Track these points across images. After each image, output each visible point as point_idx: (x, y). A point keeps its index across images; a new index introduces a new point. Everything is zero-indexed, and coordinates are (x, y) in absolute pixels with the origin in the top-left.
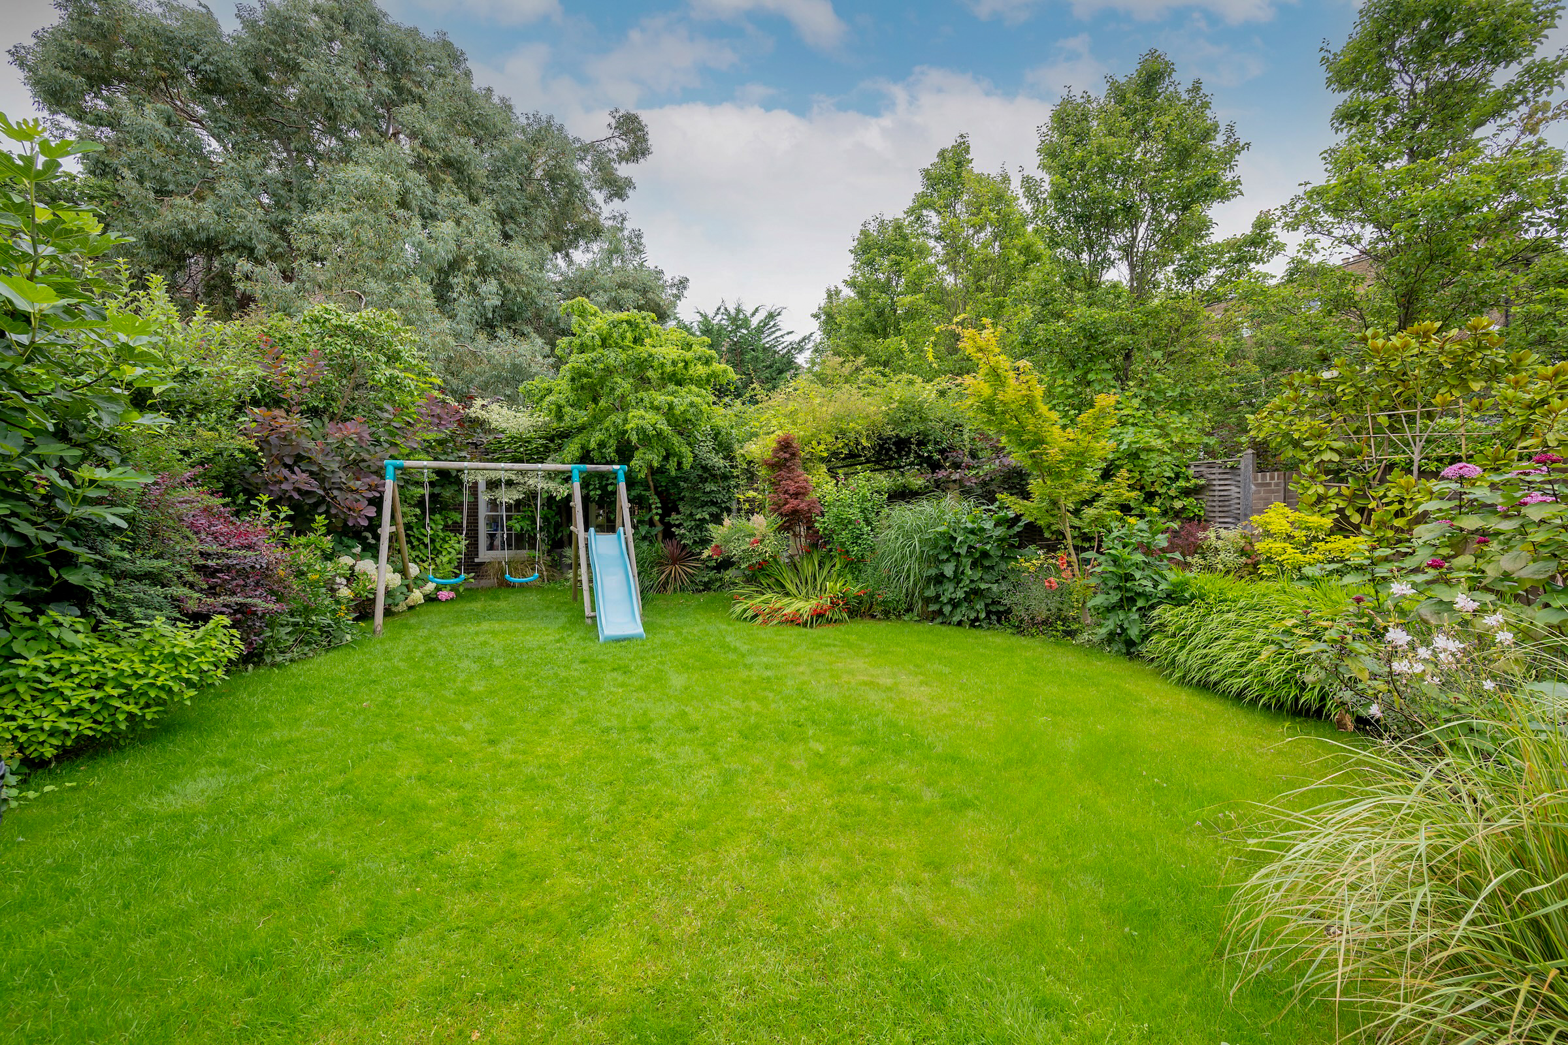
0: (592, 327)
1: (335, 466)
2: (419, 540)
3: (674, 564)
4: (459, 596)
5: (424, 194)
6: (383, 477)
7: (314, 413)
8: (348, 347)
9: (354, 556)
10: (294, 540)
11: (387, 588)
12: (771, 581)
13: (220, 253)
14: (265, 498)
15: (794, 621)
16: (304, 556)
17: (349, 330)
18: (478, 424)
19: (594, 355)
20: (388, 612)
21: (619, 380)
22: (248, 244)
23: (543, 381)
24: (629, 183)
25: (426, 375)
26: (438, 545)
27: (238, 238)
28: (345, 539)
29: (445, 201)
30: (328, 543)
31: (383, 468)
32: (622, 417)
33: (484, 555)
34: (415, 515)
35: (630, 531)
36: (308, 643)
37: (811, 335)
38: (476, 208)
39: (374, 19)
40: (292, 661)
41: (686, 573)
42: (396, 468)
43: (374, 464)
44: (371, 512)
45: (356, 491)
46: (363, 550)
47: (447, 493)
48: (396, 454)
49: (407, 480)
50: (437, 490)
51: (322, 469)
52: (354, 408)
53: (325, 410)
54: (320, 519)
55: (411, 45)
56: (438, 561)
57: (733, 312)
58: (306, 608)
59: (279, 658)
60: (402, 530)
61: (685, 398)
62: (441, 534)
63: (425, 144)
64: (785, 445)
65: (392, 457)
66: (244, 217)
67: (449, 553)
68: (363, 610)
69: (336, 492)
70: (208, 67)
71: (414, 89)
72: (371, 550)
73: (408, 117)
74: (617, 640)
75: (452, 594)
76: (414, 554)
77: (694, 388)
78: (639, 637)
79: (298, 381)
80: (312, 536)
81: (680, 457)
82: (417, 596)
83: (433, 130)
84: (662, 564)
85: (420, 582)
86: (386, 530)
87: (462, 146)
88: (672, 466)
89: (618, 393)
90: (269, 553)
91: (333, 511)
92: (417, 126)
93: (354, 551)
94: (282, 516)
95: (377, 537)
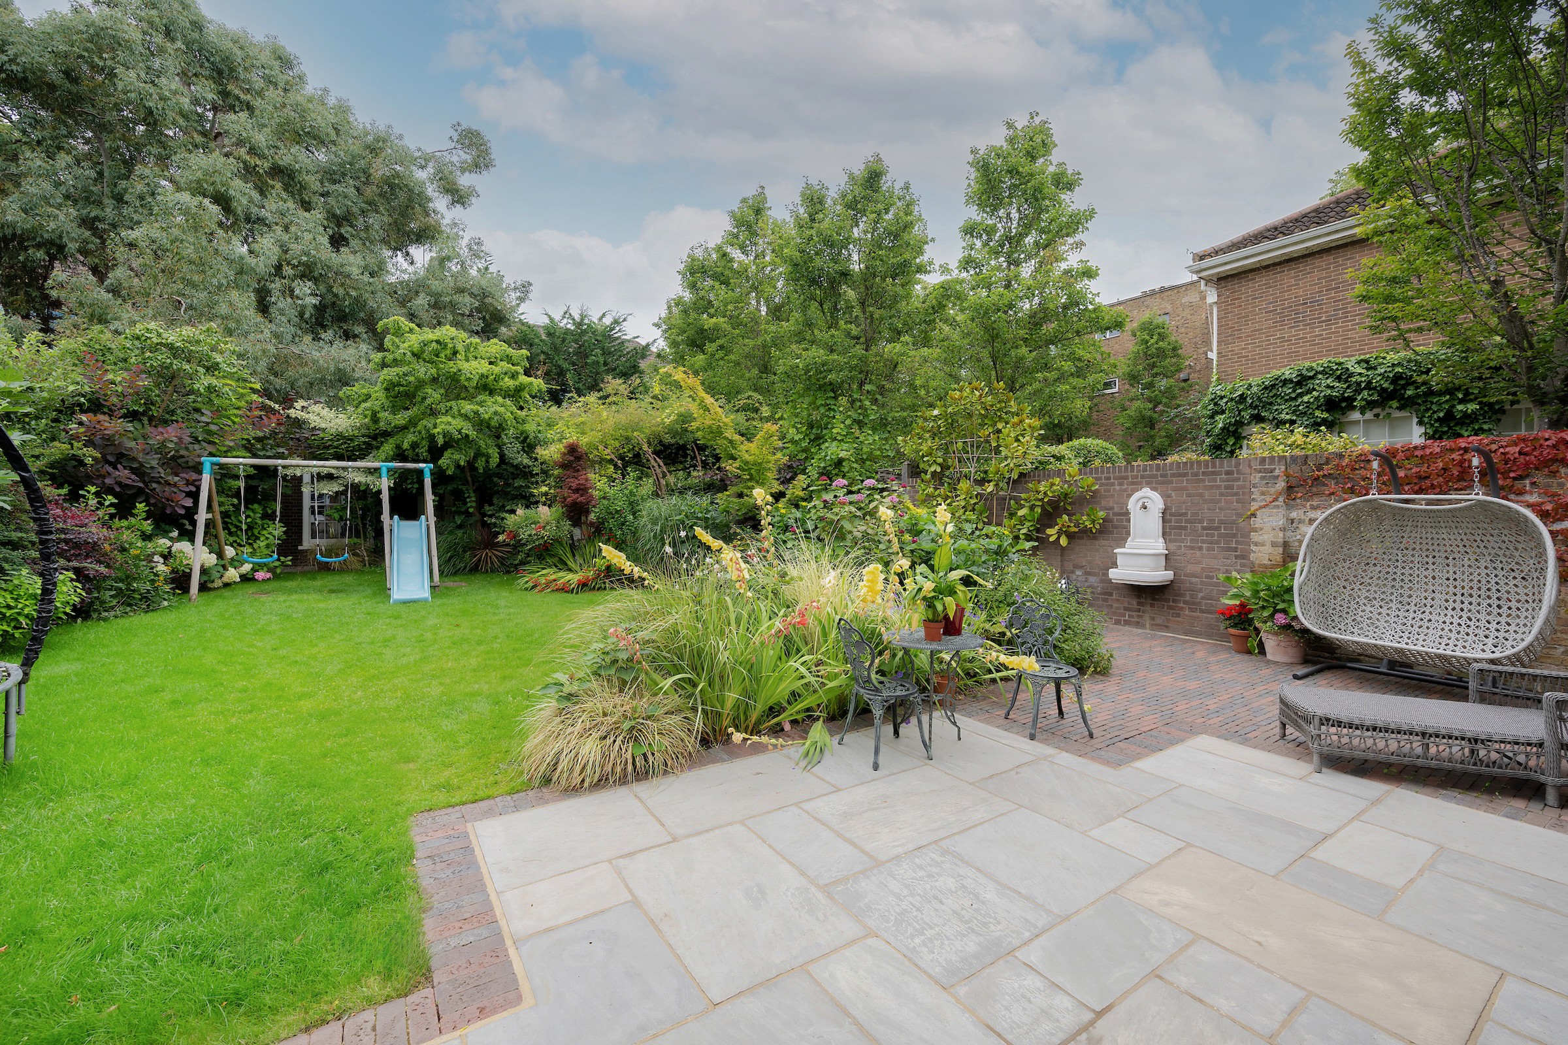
0: (406, 345)
1: (154, 463)
2: (236, 526)
3: (485, 548)
4: (276, 577)
5: (251, 201)
6: (200, 472)
7: (133, 416)
8: (169, 361)
9: (171, 539)
10: (117, 523)
11: (202, 566)
12: (555, 560)
13: (26, 249)
14: (93, 489)
15: (564, 589)
16: (126, 536)
17: (170, 347)
18: (298, 423)
19: (405, 369)
20: (203, 588)
21: (430, 391)
22: (58, 241)
23: (363, 387)
24: (472, 192)
25: (245, 380)
26: (256, 531)
27: (46, 236)
28: (163, 526)
29: (274, 207)
30: (147, 526)
31: (201, 464)
32: (433, 422)
33: (307, 543)
34: (233, 505)
35: (432, 519)
36: (130, 605)
37: (655, 341)
38: (307, 214)
39: (197, 26)
40: (116, 617)
41: (496, 556)
42: (213, 464)
43: (192, 461)
44: (189, 503)
45: (175, 485)
46: (180, 535)
47: (263, 486)
48: (214, 451)
49: (224, 474)
50: (254, 483)
51: (141, 465)
52: (173, 411)
53: (144, 413)
54: (141, 507)
55: (239, 53)
56: (255, 546)
57: (577, 318)
58: (128, 577)
59: (105, 614)
60: (218, 517)
61: (494, 407)
62: (259, 522)
63: (253, 151)
64: (572, 449)
65: (211, 455)
66: (56, 217)
67: (267, 538)
68: (180, 581)
69: (154, 485)
70: (14, 68)
71: (242, 96)
72: (190, 536)
73: (234, 126)
74: (405, 602)
75: (269, 575)
76: (231, 539)
77: (500, 399)
78: (425, 600)
79: (120, 389)
80: (133, 520)
81: (488, 457)
82: (232, 574)
83: (261, 139)
84: (475, 549)
85: (236, 563)
86: (202, 517)
87: (293, 156)
88: (480, 464)
89: (429, 401)
90: (95, 532)
91: (152, 501)
92: (244, 135)
93: (171, 535)
94: (107, 503)
95: (194, 523)
